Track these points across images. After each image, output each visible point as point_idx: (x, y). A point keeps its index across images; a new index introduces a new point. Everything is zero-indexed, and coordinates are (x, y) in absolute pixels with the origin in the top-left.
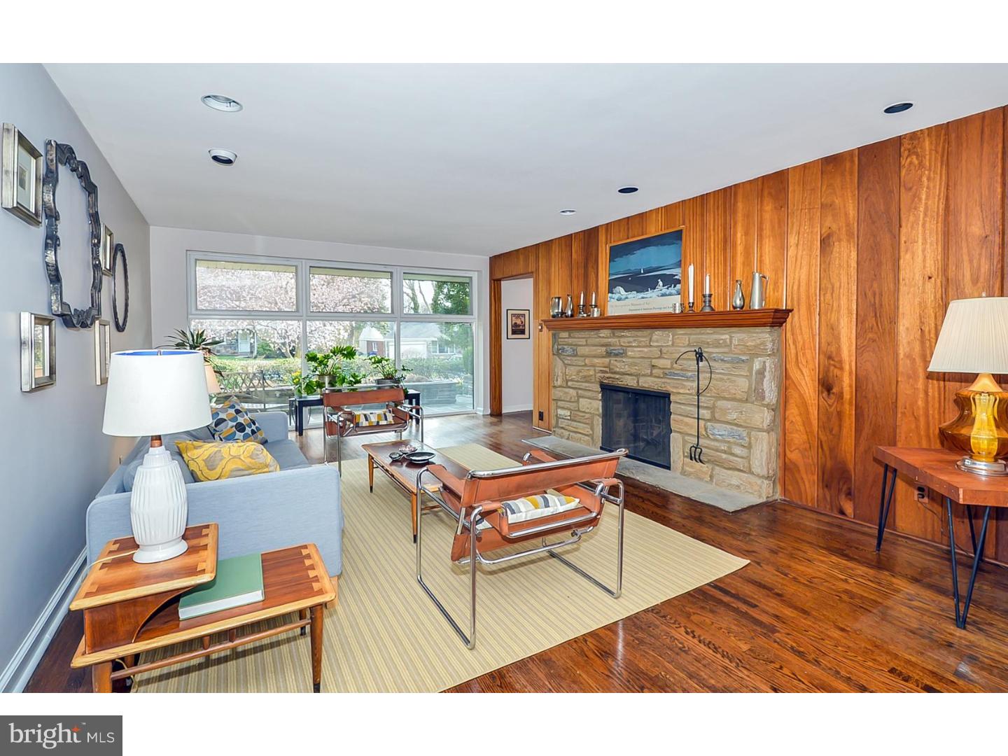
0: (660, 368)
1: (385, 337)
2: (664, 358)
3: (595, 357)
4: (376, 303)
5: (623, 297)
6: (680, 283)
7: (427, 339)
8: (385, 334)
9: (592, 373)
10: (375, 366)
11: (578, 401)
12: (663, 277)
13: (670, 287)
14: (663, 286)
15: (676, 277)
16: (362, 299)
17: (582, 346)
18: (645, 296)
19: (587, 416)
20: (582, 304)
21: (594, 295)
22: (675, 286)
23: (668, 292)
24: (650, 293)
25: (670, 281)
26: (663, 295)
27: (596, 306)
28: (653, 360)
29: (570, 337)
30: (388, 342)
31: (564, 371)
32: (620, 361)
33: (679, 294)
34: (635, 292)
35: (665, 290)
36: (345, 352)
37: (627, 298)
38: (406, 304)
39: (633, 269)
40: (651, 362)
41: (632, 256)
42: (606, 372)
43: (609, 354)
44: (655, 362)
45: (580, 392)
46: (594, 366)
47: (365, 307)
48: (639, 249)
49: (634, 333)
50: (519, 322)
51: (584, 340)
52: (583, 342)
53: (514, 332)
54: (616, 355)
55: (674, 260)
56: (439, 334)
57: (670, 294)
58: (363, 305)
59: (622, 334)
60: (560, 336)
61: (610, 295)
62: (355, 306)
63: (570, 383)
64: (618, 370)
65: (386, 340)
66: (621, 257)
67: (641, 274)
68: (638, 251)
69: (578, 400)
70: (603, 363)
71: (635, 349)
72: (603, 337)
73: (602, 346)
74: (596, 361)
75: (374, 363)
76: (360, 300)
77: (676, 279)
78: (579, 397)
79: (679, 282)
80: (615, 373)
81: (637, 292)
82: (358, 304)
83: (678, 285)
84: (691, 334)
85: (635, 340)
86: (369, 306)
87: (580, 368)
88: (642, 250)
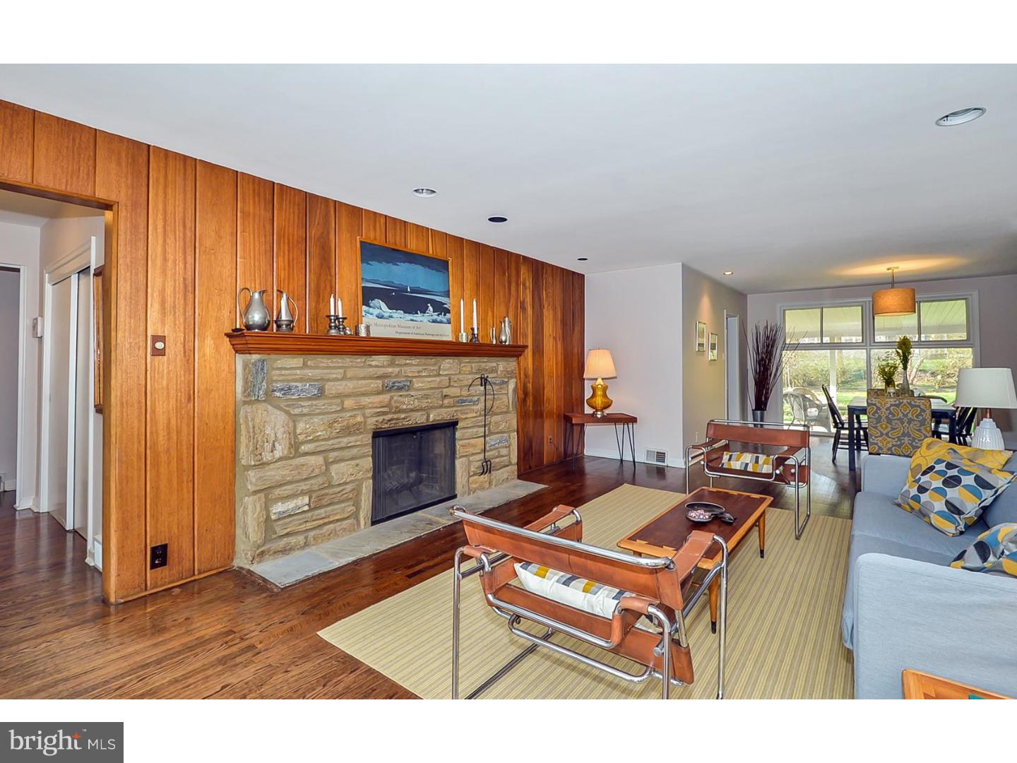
0: (452, 397)
2: (453, 386)
3: (364, 394)
5: (386, 315)
6: (449, 313)
9: (359, 419)
11: (326, 473)
12: (434, 303)
13: (441, 314)
14: (434, 312)
15: (445, 306)
17: (336, 380)
18: (415, 318)
19: (349, 487)
22: (445, 315)
23: (439, 318)
24: (419, 316)
25: (441, 309)
26: (434, 321)
28: (444, 390)
29: (305, 365)
31: (291, 429)
32: (407, 396)
33: (450, 323)
34: (402, 312)
35: (435, 316)
37: (391, 317)
39: (397, 282)
40: (442, 392)
41: (395, 267)
42: (384, 413)
43: (387, 389)
44: (446, 391)
45: (331, 454)
46: (362, 408)
48: (404, 262)
49: (423, 360)
51: (342, 371)
52: (338, 373)
54: (400, 389)
55: (441, 289)
57: (441, 322)
59: (408, 362)
60: (275, 365)
61: (364, 308)
63: (306, 448)
64: (405, 407)
66: (380, 262)
67: (407, 292)
68: (402, 264)
69: (327, 469)
70: (380, 402)
71: (426, 379)
72: (377, 366)
73: (378, 378)
74: (366, 400)
77: (446, 308)
79: (448, 311)
80: (400, 411)
81: (405, 312)
83: (447, 314)
84: (472, 363)
85: (425, 369)
87: (334, 416)
88: (407, 265)
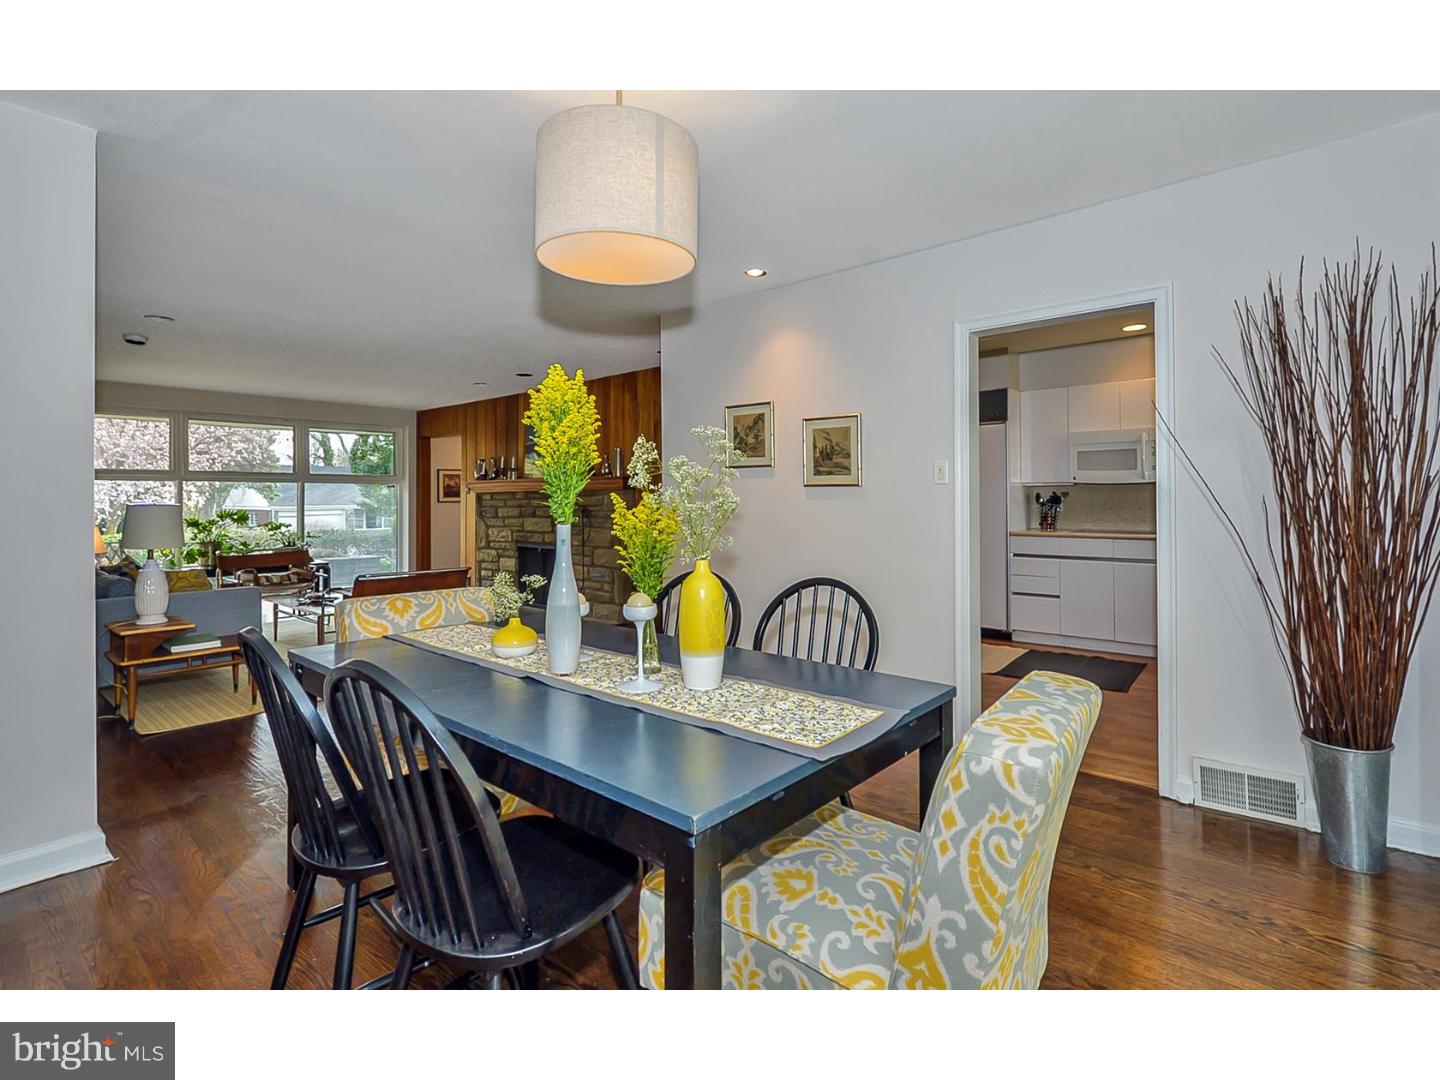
1: (271, 505)
3: (512, 517)
4: (258, 450)
7: (346, 507)
8: (272, 499)
9: (509, 533)
10: (272, 533)
11: (498, 561)
16: (234, 445)
20: (502, 466)
21: (513, 459)
27: (514, 470)
29: (492, 499)
30: (277, 512)
31: (487, 533)
36: (236, 517)
38: (312, 450)
42: (520, 532)
43: (523, 515)
45: (500, 551)
46: (511, 526)
47: (239, 458)
50: (452, 483)
51: (504, 501)
52: (502, 503)
53: (446, 495)
54: (528, 515)
56: (361, 499)
58: (233, 454)
59: (533, 496)
60: (484, 499)
62: (220, 456)
63: (492, 545)
64: (529, 529)
65: (274, 508)
69: (499, 559)
70: (518, 523)
72: (518, 499)
73: (518, 507)
74: (513, 521)
75: (270, 530)
76: (229, 446)
78: (499, 556)
80: (526, 532)
82: (225, 451)
86: (245, 455)
87: (501, 529)
